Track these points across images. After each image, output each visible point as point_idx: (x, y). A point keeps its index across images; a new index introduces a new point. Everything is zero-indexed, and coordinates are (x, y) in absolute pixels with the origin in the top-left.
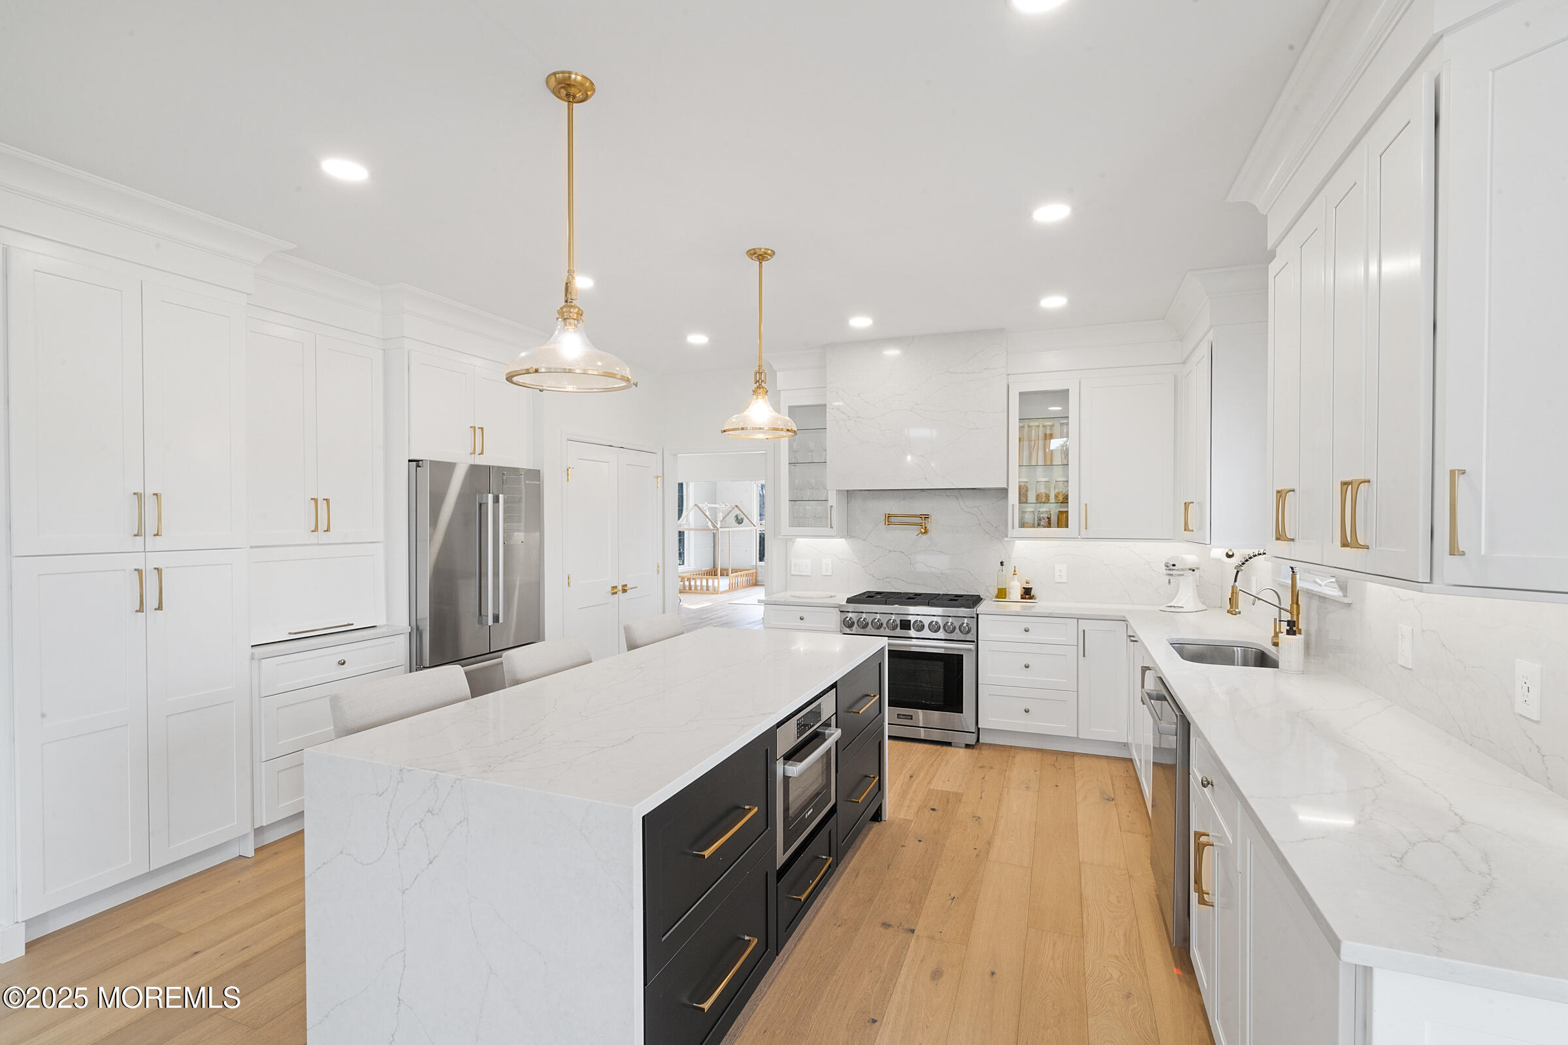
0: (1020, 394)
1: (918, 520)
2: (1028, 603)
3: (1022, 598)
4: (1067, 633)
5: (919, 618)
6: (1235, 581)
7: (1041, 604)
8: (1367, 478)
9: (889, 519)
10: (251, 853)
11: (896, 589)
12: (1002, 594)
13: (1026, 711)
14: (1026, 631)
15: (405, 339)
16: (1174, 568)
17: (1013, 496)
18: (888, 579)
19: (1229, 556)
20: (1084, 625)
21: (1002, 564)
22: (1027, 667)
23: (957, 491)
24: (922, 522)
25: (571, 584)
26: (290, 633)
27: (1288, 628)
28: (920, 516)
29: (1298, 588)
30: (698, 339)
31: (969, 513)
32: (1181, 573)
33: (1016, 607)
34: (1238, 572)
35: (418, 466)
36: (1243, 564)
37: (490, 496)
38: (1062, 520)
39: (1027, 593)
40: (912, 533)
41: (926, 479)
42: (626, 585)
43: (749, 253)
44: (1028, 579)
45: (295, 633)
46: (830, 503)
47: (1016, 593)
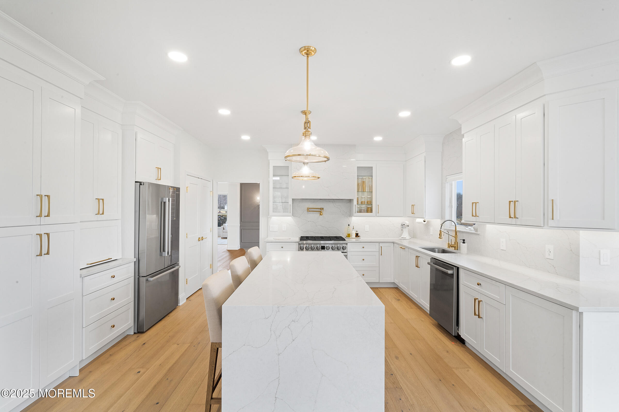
0: (357, 167)
1: (320, 210)
2: (357, 238)
3: (356, 237)
4: (375, 248)
5: (328, 245)
6: (441, 229)
7: (362, 238)
8: (517, 200)
9: (309, 210)
10: (77, 374)
11: (311, 235)
12: (349, 236)
13: (363, 275)
14: (363, 248)
15: (135, 126)
16: (404, 225)
17: (355, 202)
18: (308, 232)
19: (424, 221)
20: (381, 245)
21: (349, 225)
22: (363, 260)
23: (333, 200)
24: (320, 211)
25: (188, 237)
26: (87, 264)
27: (463, 241)
28: (320, 209)
29: (457, 230)
30: (246, 138)
31: (337, 208)
32: (405, 227)
33: (354, 240)
34: (442, 226)
35: (141, 184)
36: (443, 223)
37: (167, 199)
38: (369, 210)
39: (357, 235)
40: (317, 215)
41: (329, 195)
42: (203, 237)
43: (302, 112)
44: (357, 230)
45: (91, 264)
46: (289, 204)
47: (354, 236)
